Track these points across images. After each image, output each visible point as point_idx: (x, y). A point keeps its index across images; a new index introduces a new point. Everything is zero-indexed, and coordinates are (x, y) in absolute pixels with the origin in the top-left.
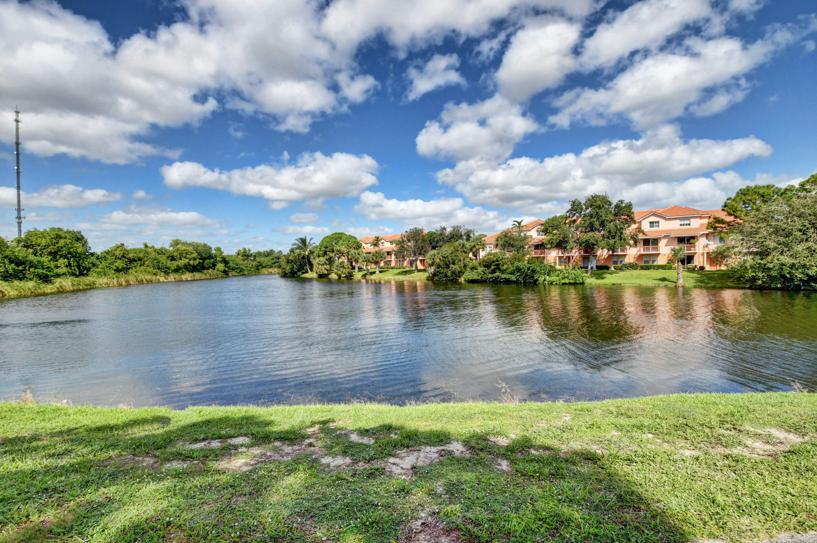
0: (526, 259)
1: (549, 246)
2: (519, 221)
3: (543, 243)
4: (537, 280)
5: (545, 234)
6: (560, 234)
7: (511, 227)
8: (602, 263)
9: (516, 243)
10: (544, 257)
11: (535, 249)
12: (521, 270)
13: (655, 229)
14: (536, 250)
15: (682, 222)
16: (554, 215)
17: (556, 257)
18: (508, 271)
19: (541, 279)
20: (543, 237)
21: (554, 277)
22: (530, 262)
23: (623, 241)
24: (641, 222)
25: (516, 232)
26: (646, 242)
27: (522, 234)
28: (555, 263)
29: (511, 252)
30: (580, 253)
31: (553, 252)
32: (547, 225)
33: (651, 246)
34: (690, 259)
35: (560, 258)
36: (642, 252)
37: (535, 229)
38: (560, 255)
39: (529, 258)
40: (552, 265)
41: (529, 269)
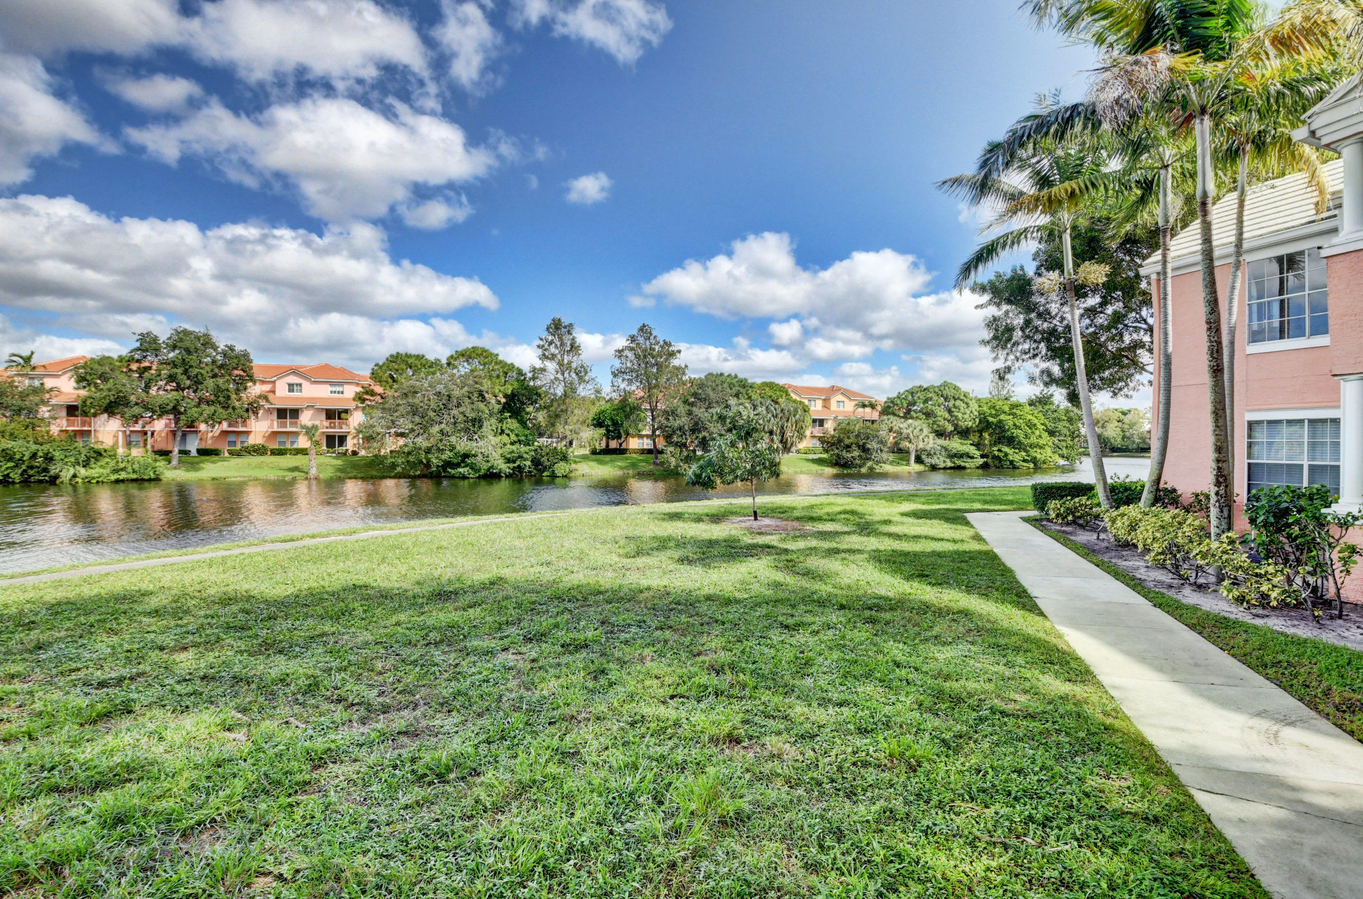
2: (26, 353)
4: (56, 477)
6: (111, 390)
8: (209, 444)
10: (89, 432)
11: (68, 414)
13: (295, 394)
14: (71, 418)
15: (334, 389)
17: (116, 433)
19: (66, 474)
21: (99, 470)
23: (230, 410)
24: (274, 382)
26: (282, 413)
27: (32, 383)
30: (166, 425)
31: (106, 422)
33: (288, 420)
34: (339, 440)
35: (126, 434)
36: (276, 429)
37: (67, 376)
38: (124, 429)
40: (105, 446)
41: (34, 456)
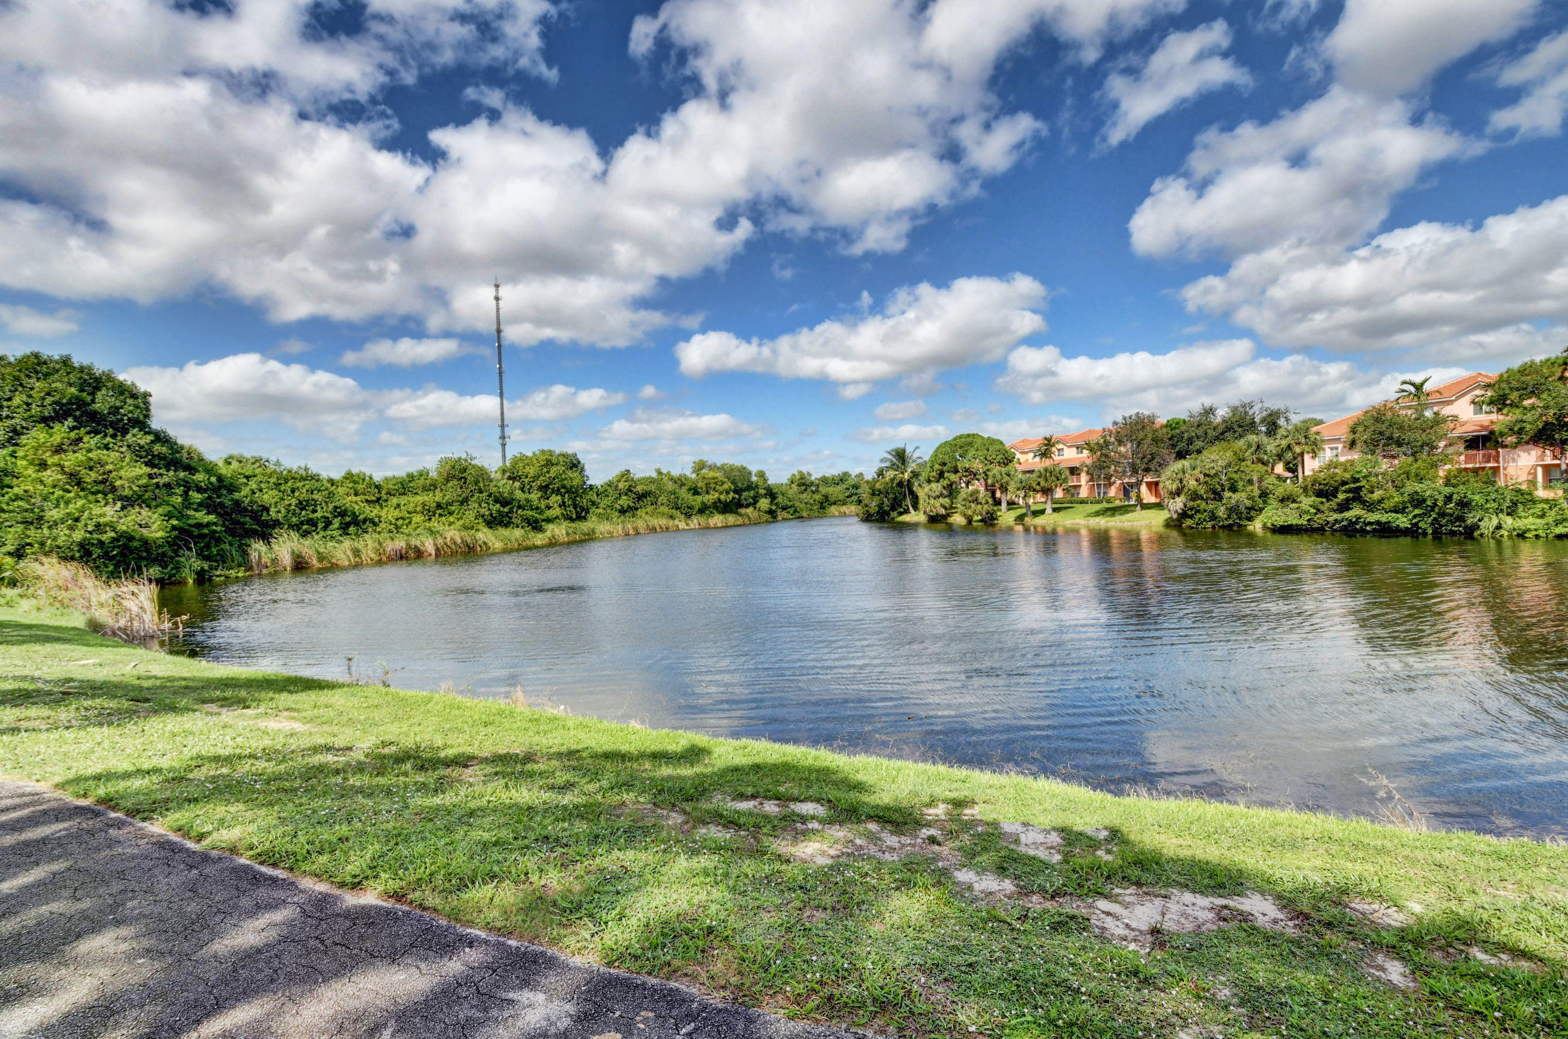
0: (1441, 473)
1: (1511, 439)
2: (1418, 379)
3: (1492, 432)
4: (1475, 527)
5: (1500, 410)
6: (1547, 407)
7: (1395, 396)
9: (1408, 436)
10: (1495, 470)
11: (1467, 448)
12: (1424, 501)
14: (1471, 452)
16: (1527, 359)
17: (1535, 467)
18: (1387, 505)
19: (1488, 524)
20: (1494, 417)
21: (1531, 519)
22: (1453, 481)
25: (1409, 407)
27: (1428, 414)
28: (1533, 483)
29: (1394, 457)
31: (1524, 455)
32: (1504, 385)
35: (1547, 469)
37: (1468, 398)
38: (1549, 460)
39: (1449, 471)
40: (1524, 487)
41: (1449, 499)
